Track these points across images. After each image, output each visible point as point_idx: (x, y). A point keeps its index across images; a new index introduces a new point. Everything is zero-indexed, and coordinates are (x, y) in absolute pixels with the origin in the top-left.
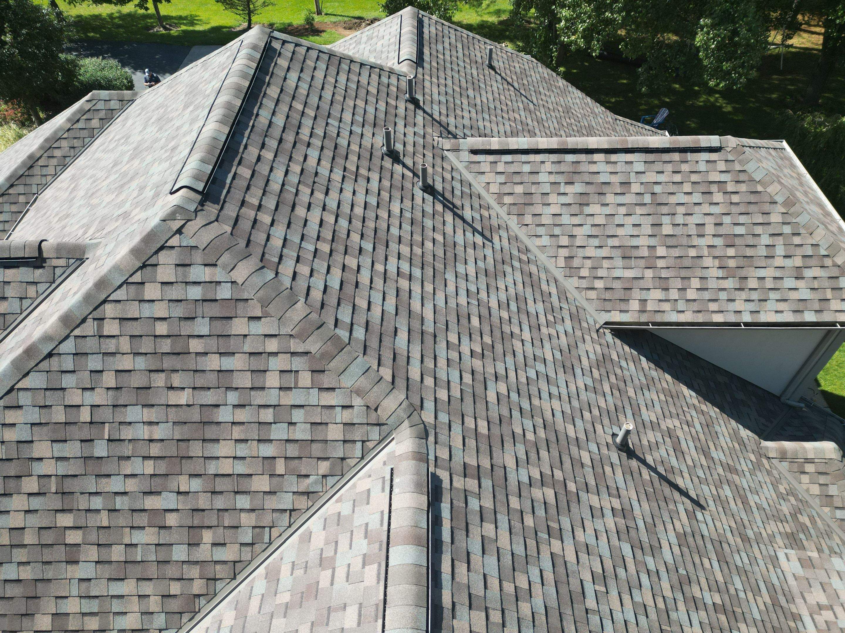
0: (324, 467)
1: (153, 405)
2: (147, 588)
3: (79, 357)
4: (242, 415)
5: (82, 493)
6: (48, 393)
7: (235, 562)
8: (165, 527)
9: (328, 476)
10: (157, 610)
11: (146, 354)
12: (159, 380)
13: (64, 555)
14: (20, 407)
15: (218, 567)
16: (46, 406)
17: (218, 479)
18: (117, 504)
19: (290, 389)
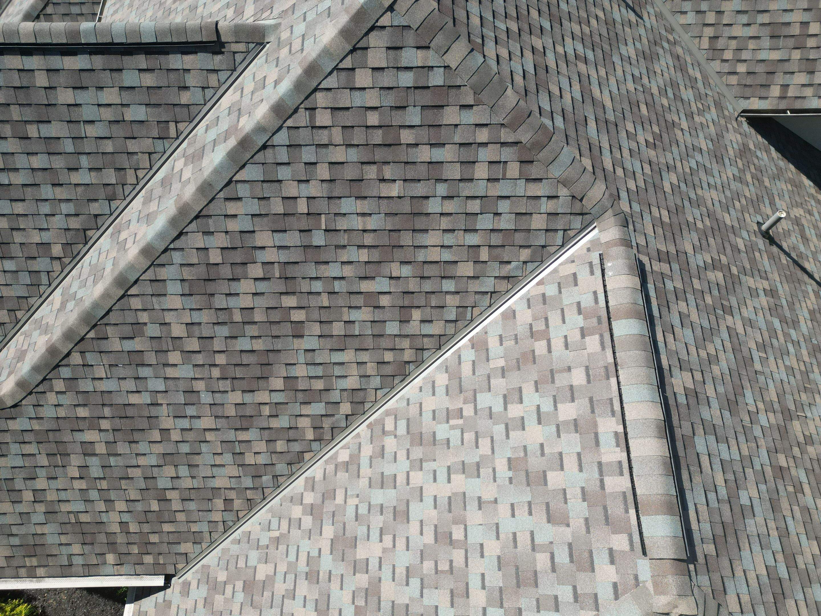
0: (525, 254)
1: (366, 197)
2: (364, 357)
3: (292, 149)
4: (450, 207)
5: (304, 278)
6: (265, 185)
7: (440, 336)
8: (379, 307)
9: (529, 262)
10: (373, 374)
11: (358, 145)
12: (371, 172)
13: (290, 330)
14: (239, 199)
15: (426, 340)
16: (264, 198)
17: (426, 266)
18: (336, 288)
19: (497, 180)
